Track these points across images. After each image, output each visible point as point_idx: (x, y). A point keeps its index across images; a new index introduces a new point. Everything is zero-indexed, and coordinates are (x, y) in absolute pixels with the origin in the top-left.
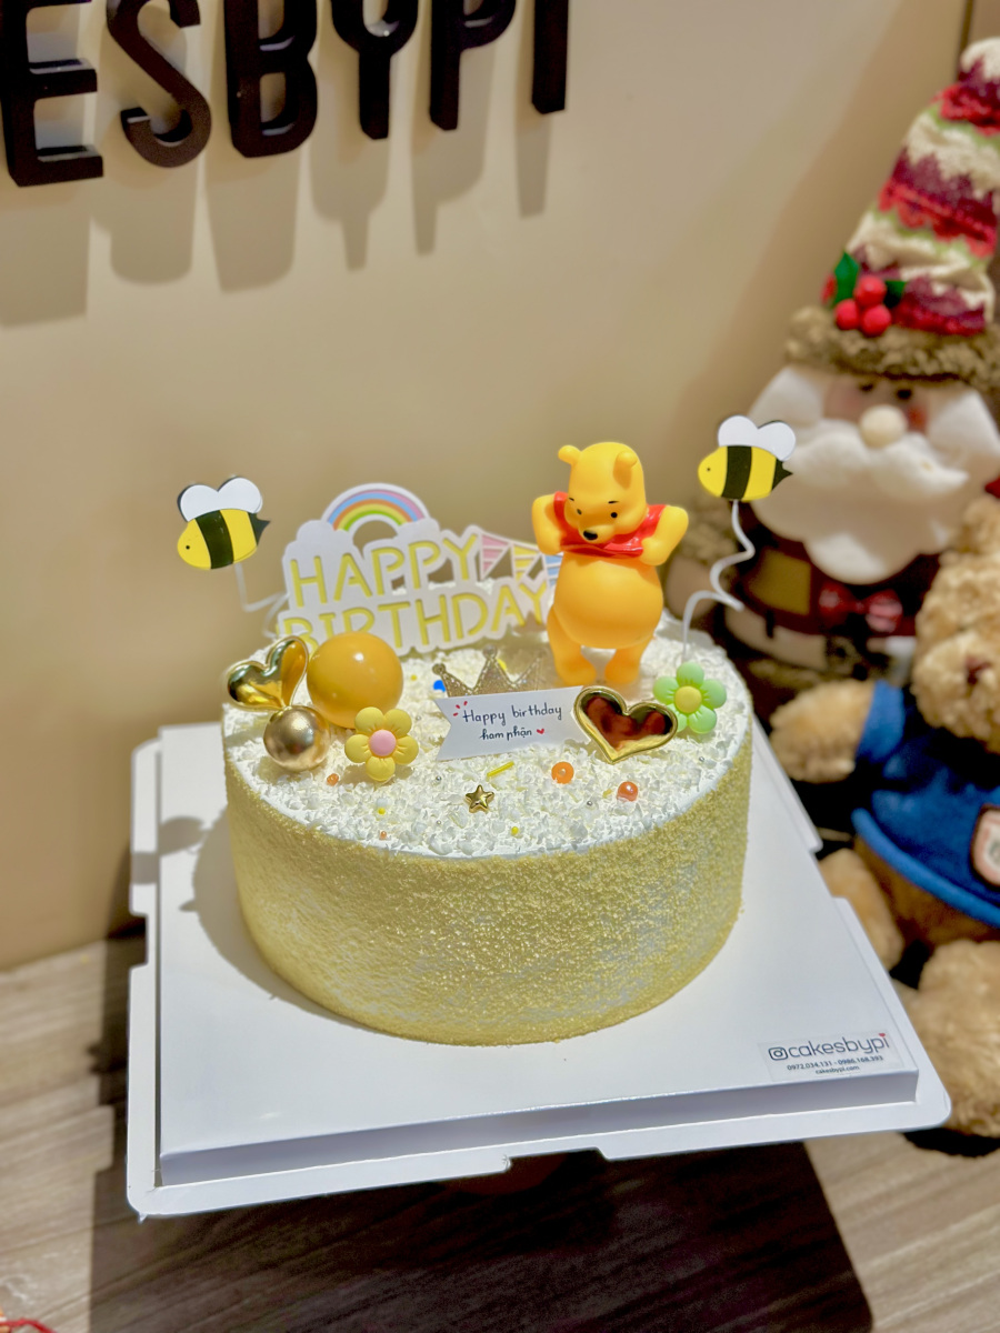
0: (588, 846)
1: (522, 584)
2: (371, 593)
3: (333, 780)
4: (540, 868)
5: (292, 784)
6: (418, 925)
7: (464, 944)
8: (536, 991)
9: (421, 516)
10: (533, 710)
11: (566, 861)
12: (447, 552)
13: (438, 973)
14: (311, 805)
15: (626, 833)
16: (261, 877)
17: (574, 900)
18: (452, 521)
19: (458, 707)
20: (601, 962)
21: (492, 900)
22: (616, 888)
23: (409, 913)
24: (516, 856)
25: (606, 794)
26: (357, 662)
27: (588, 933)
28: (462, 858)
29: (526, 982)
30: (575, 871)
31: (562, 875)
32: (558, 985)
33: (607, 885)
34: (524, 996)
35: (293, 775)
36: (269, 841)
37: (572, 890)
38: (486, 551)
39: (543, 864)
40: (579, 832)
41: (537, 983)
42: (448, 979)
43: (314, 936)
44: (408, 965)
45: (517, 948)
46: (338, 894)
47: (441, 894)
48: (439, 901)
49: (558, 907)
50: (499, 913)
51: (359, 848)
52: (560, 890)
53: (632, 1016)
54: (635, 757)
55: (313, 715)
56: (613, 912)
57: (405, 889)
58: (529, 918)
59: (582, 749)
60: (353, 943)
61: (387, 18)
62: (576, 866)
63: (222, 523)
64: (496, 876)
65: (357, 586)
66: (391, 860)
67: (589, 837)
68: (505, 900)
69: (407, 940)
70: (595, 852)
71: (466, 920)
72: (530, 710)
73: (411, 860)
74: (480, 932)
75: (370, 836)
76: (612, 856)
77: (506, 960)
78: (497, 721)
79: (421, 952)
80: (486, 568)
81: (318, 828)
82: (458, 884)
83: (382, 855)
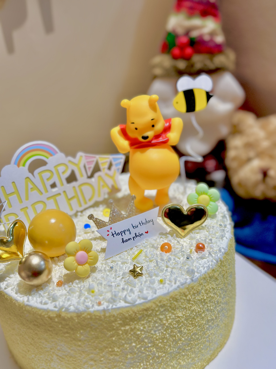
0: (198, 278)
1: (106, 174)
2: (42, 193)
3: (60, 284)
4: (180, 296)
5: (40, 292)
6: (126, 343)
7: (150, 345)
8: (184, 356)
9: (56, 153)
10: (141, 223)
11: (190, 288)
12: (72, 167)
13: (138, 364)
14: (54, 299)
15: (211, 266)
16: (31, 344)
17: (195, 306)
18: (70, 152)
19: (108, 231)
20: (208, 332)
21: (160, 319)
22: (211, 294)
23: (120, 339)
24: (168, 293)
25: (191, 252)
26: (52, 223)
27: (203, 320)
28: (143, 303)
29: (179, 353)
30: (195, 292)
31: (189, 296)
32: (193, 349)
33: (207, 294)
34: (179, 360)
35: (38, 287)
36: (34, 325)
37: (194, 301)
38: (88, 162)
39: (181, 293)
40: (191, 272)
41: (184, 352)
42: (144, 365)
44: (122, 365)
45: (174, 338)
46: (80, 341)
47: (135, 324)
48: (135, 328)
49: (190, 312)
50: (164, 324)
51: (89, 314)
52: (189, 303)
54: (193, 232)
55: (40, 254)
56: (210, 306)
57: (117, 327)
58: (178, 322)
59: (168, 235)
60: (92, 363)
62: (194, 289)
64: (161, 307)
65: (35, 191)
66: (107, 315)
67: (196, 274)
68: (166, 317)
69: (121, 352)
70: (201, 280)
71: (149, 333)
72: (140, 224)
73: (118, 312)
74: (157, 336)
75: (93, 306)
76: (207, 280)
77: (170, 346)
78: (127, 233)
79: (129, 356)
80: (89, 170)
81: (64, 310)
82: (143, 316)
83: (102, 314)
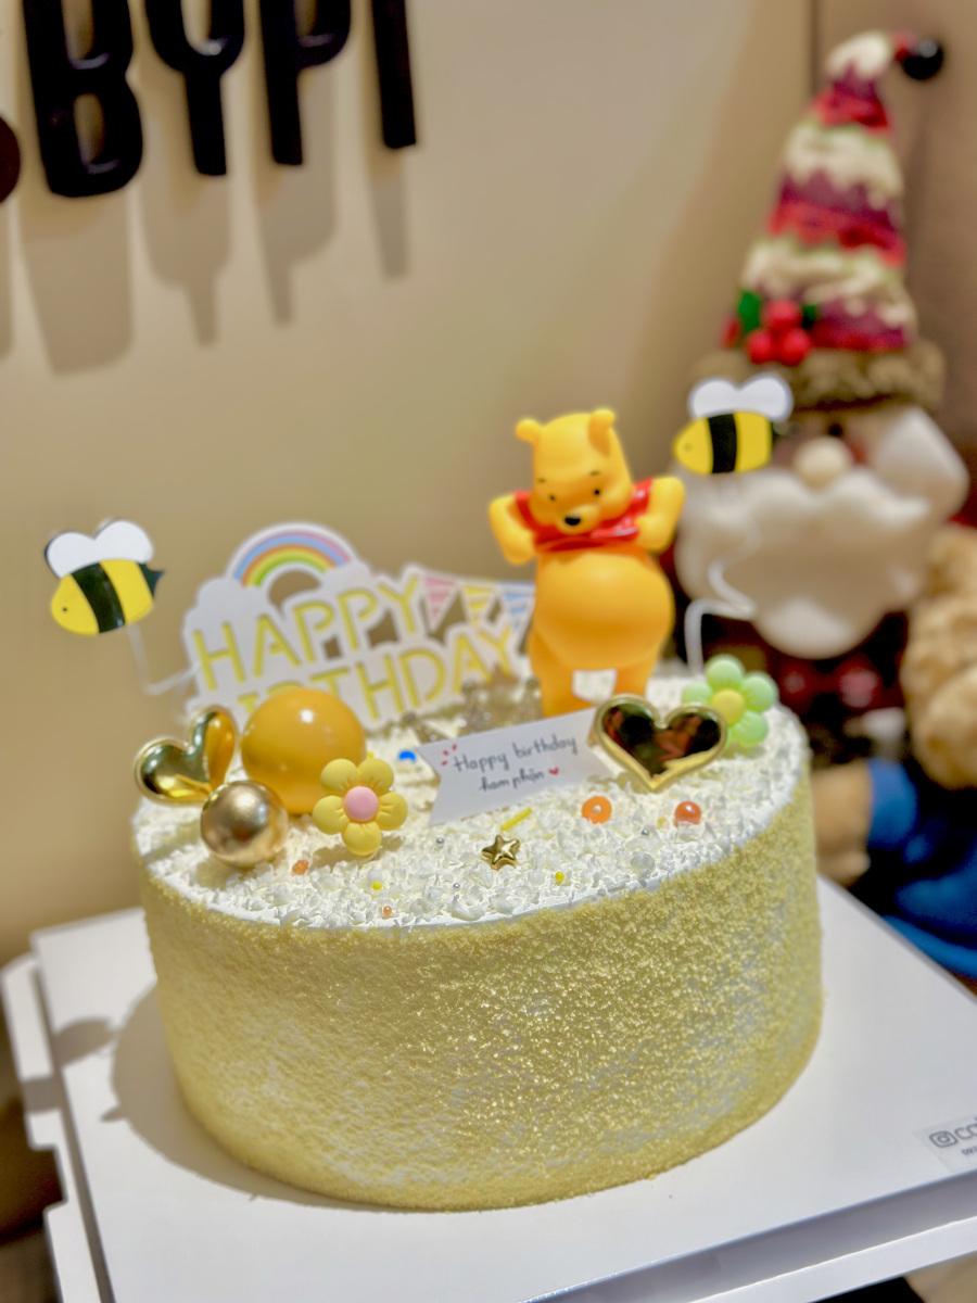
0: (660, 881)
1: (483, 633)
2: (299, 661)
3: (300, 868)
4: (604, 918)
5: (247, 883)
6: (451, 1032)
7: (516, 1047)
8: (617, 1103)
10: (541, 746)
11: (635, 904)
12: (385, 602)
13: (484, 1100)
14: (278, 900)
15: (703, 859)
16: (218, 1028)
17: (651, 960)
18: (386, 561)
19: (446, 753)
20: (695, 1050)
21: (547, 976)
22: (701, 938)
23: (436, 1016)
24: (570, 905)
25: (661, 821)
27: (675, 1008)
28: (500, 920)
29: (602, 1092)
30: (648, 917)
31: (632, 925)
32: (645, 1091)
33: (690, 934)
34: (602, 1114)
35: (245, 871)
36: (227, 967)
37: (647, 945)
38: (433, 595)
39: (607, 911)
40: (643, 864)
41: (617, 1092)
42: (499, 1106)
43: (304, 1090)
44: (441, 1097)
45: (587, 1041)
46: (334, 1013)
47: (477, 979)
48: (476, 989)
49: (633, 973)
50: (558, 992)
51: (358, 936)
52: (632, 947)
53: (739, 1131)
54: (682, 781)
56: (700, 974)
57: (427, 980)
58: (597, 993)
59: (611, 784)
60: (362, 1083)
61: (213, 35)
62: (648, 910)
63: (105, 577)
64: (547, 937)
65: (281, 654)
66: (404, 941)
67: (657, 870)
68: (563, 973)
69: (437, 1058)
70: (670, 888)
71: (514, 1011)
72: (537, 746)
73: (431, 936)
74: (536, 1025)
75: (369, 916)
76: (691, 892)
77: (573, 1062)
78: (498, 765)
79: (459, 1072)
80: (435, 616)
81: (296, 924)
82: (498, 959)
83: (391, 937)
